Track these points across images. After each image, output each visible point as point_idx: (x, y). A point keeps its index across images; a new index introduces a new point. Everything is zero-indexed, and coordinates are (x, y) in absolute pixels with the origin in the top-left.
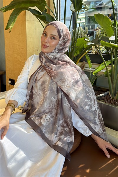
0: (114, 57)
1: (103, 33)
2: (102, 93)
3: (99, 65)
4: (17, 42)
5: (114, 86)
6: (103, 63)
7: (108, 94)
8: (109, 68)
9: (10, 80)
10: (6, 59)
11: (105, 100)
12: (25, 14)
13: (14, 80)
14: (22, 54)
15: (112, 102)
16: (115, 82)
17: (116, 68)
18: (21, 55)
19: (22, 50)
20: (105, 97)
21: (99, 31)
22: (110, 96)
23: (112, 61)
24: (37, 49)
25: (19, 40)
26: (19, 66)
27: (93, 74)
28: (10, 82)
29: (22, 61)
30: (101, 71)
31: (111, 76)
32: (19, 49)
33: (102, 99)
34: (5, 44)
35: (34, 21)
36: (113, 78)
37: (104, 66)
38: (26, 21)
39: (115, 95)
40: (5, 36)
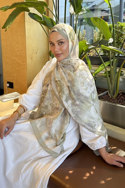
0: (112, 59)
1: (100, 36)
2: (102, 93)
3: (99, 67)
4: (16, 44)
5: (113, 86)
6: (102, 64)
7: (107, 93)
8: (108, 69)
9: (8, 83)
10: (3, 62)
11: (105, 99)
12: (24, 15)
13: (13, 83)
14: (21, 56)
15: (111, 100)
16: (113, 82)
17: (114, 69)
18: (20, 58)
19: (21, 52)
20: (104, 96)
21: (96, 34)
22: (109, 95)
23: (110, 63)
24: (36, 51)
25: (17, 42)
26: (18, 69)
27: (93, 75)
28: (8, 85)
29: (22, 64)
30: (101, 72)
31: (110, 76)
32: (18, 51)
33: (102, 99)
34: (2, 46)
35: (33, 22)
36: (112, 78)
37: (103, 67)
38: (26, 22)
39: (114, 94)
40: (2, 38)
